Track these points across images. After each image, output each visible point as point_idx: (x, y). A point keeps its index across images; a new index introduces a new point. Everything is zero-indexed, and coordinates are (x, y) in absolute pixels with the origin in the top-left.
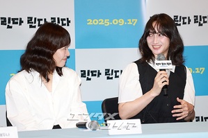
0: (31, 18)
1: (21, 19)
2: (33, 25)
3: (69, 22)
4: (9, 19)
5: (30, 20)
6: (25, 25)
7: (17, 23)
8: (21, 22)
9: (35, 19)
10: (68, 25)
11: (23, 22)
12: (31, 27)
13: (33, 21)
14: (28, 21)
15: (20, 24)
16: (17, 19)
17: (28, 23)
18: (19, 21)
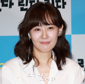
2: (25, 7)
3: (64, 3)
6: (16, 7)
7: (6, 5)
10: (64, 7)
11: (13, 4)
15: (10, 7)
17: (19, 5)
18: (9, 3)
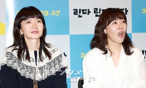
0: (97, 9)
1: (89, 10)
2: (98, 14)
3: (127, 11)
4: (80, 10)
5: (96, 10)
6: (92, 14)
7: (86, 13)
8: (89, 12)
9: (100, 9)
10: (126, 14)
11: (90, 12)
12: (96, 16)
13: (98, 11)
14: (95, 11)
15: (88, 14)
16: (86, 10)
17: (95, 13)
18: (87, 12)
